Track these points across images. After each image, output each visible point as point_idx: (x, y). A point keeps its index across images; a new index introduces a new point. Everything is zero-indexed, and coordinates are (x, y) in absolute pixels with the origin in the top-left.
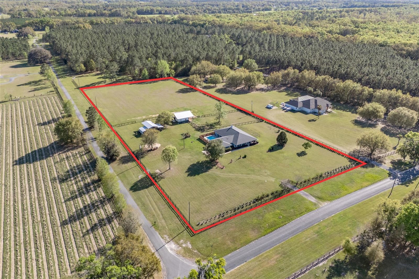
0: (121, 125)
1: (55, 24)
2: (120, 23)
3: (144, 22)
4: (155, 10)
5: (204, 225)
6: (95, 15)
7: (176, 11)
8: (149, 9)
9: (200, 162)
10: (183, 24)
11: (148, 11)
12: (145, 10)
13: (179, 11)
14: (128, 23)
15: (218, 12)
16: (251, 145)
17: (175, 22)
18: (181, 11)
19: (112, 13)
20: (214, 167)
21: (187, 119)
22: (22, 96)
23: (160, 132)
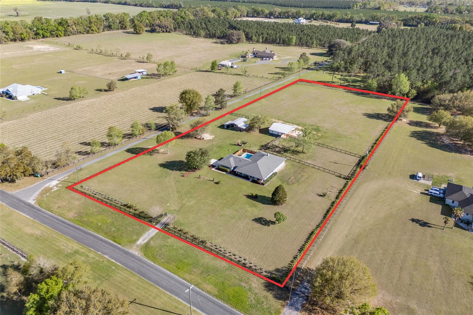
0: (236, 115)
1: (438, 21)
16: (253, 181)
21: (280, 134)
22: (256, 75)
23: (239, 132)
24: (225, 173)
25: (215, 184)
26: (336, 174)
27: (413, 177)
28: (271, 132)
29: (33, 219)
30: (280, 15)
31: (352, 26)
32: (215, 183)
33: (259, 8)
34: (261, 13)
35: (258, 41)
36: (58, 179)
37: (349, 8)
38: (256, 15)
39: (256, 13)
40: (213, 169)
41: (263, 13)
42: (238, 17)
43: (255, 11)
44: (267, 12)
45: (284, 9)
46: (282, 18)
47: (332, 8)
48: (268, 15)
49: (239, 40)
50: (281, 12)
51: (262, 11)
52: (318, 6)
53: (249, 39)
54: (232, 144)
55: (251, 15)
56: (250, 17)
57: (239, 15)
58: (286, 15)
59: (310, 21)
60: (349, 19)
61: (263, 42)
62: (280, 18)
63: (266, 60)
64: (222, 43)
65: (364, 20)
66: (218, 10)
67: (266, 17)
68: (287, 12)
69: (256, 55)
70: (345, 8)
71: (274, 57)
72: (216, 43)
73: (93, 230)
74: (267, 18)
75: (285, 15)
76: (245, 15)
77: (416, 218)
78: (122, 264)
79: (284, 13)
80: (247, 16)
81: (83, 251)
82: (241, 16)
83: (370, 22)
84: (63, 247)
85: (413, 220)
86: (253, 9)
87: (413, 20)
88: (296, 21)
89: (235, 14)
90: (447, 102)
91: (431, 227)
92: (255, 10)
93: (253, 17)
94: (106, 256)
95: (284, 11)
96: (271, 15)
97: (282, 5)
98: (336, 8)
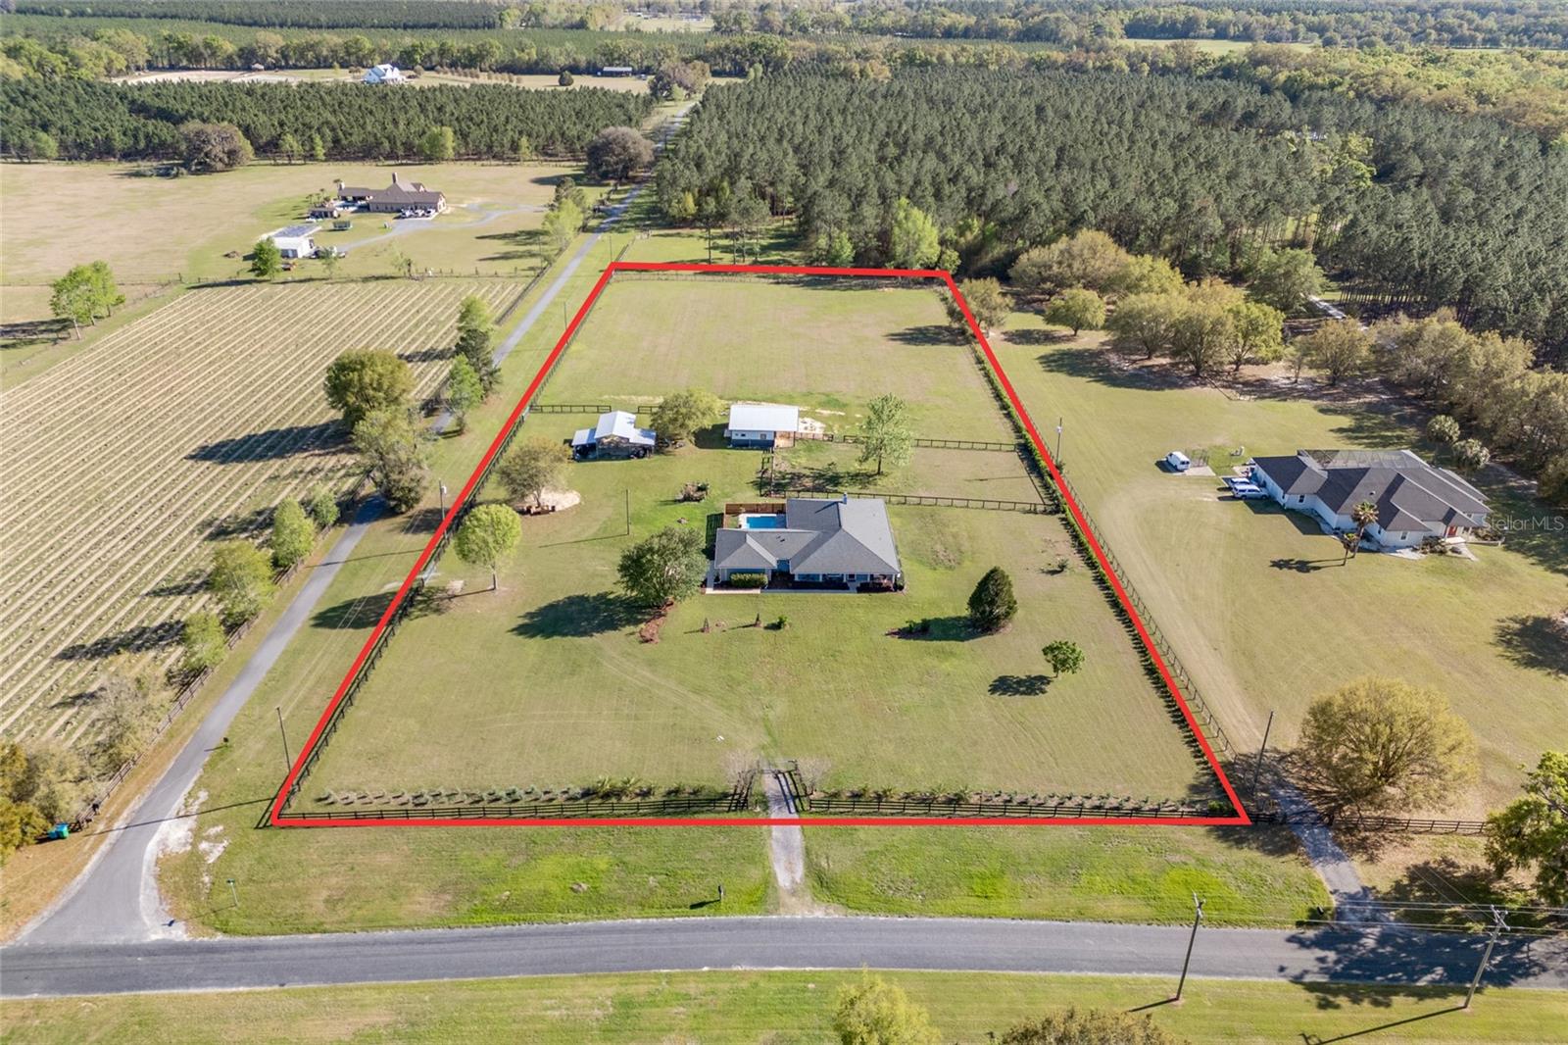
0: (558, 409)
1: (790, 57)
2: (1009, 63)
3: (1098, 64)
4: (1205, 22)
5: (339, 808)
6: (967, 33)
7: (1289, 26)
8: (1182, 18)
9: (611, 596)
10: (1251, 80)
11: (1174, 23)
12: (1161, 22)
13: (1302, 28)
14: (1038, 68)
15: (1485, 42)
16: (864, 588)
17: (1227, 71)
18: (1310, 29)
19: (1029, 29)
20: (629, 629)
21: (769, 438)
22: (446, 270)
23: (635, 461)
24: (758, 591)
25: (772, 633)
26: (1018, 506)
27: (1166, 466)
28: (739, 437)
29: (276, 987)
30: (285, 57)
31: (562, 83)
32: (766, 628)
33: (195, 35)
34: (207, 53)
35: (310, 157)
36: (173, 812)
37: (490, 26)
38: (185, 63)
39: (185, 55)
40: (709, 591)
41: (213, 54)
42: (119, 72)
43: (177, 49)
44: (230, 48)
45: (299, 38)
46: (295, 67)
47: (433, 26)
48: (236, 58)
49: (232, 158)
50: (287, 46)
51: (208, 45)
52: (383, 23)
53: (269, 149)
54: (666, 503)
55: (166, 63)
56: (163, 69)
57: (120, 63)
58: (310, 55)
59: (412, 73)
60: (537, 63)
61: (330, 157)
62: (287, 67)
63: (417, 215)
64: (165, 173)
65: (583, 64)
66: (34, 46)
67: (229, 65)
68: (311, 47)
69: (361, 203)
70: (476, 27)
71: (440, 203)
72: (138, 174)
73: (580, 916)
74: (232, 69)
75: (302, 56)
76: (142, 63)
77: (1276, 558)
78: (821, 965)
79: (301, 52)
80: (152, 67)
81: (643, 989)
82: (128, 67)
83: (606, 69)
84: (557, 1013)
85: (1279, 564)
86: (168, 39)
87: (722, 55)
88: (364, 75)
89: (106, 61)
90: (1055, 268)
91: (1318, 568)
92: (179, 43)
93: (172, 68)
94: (735, 969)
95: (295, 41)
96: (247, 59)
97: (246, 20)
98: (445, 26)
